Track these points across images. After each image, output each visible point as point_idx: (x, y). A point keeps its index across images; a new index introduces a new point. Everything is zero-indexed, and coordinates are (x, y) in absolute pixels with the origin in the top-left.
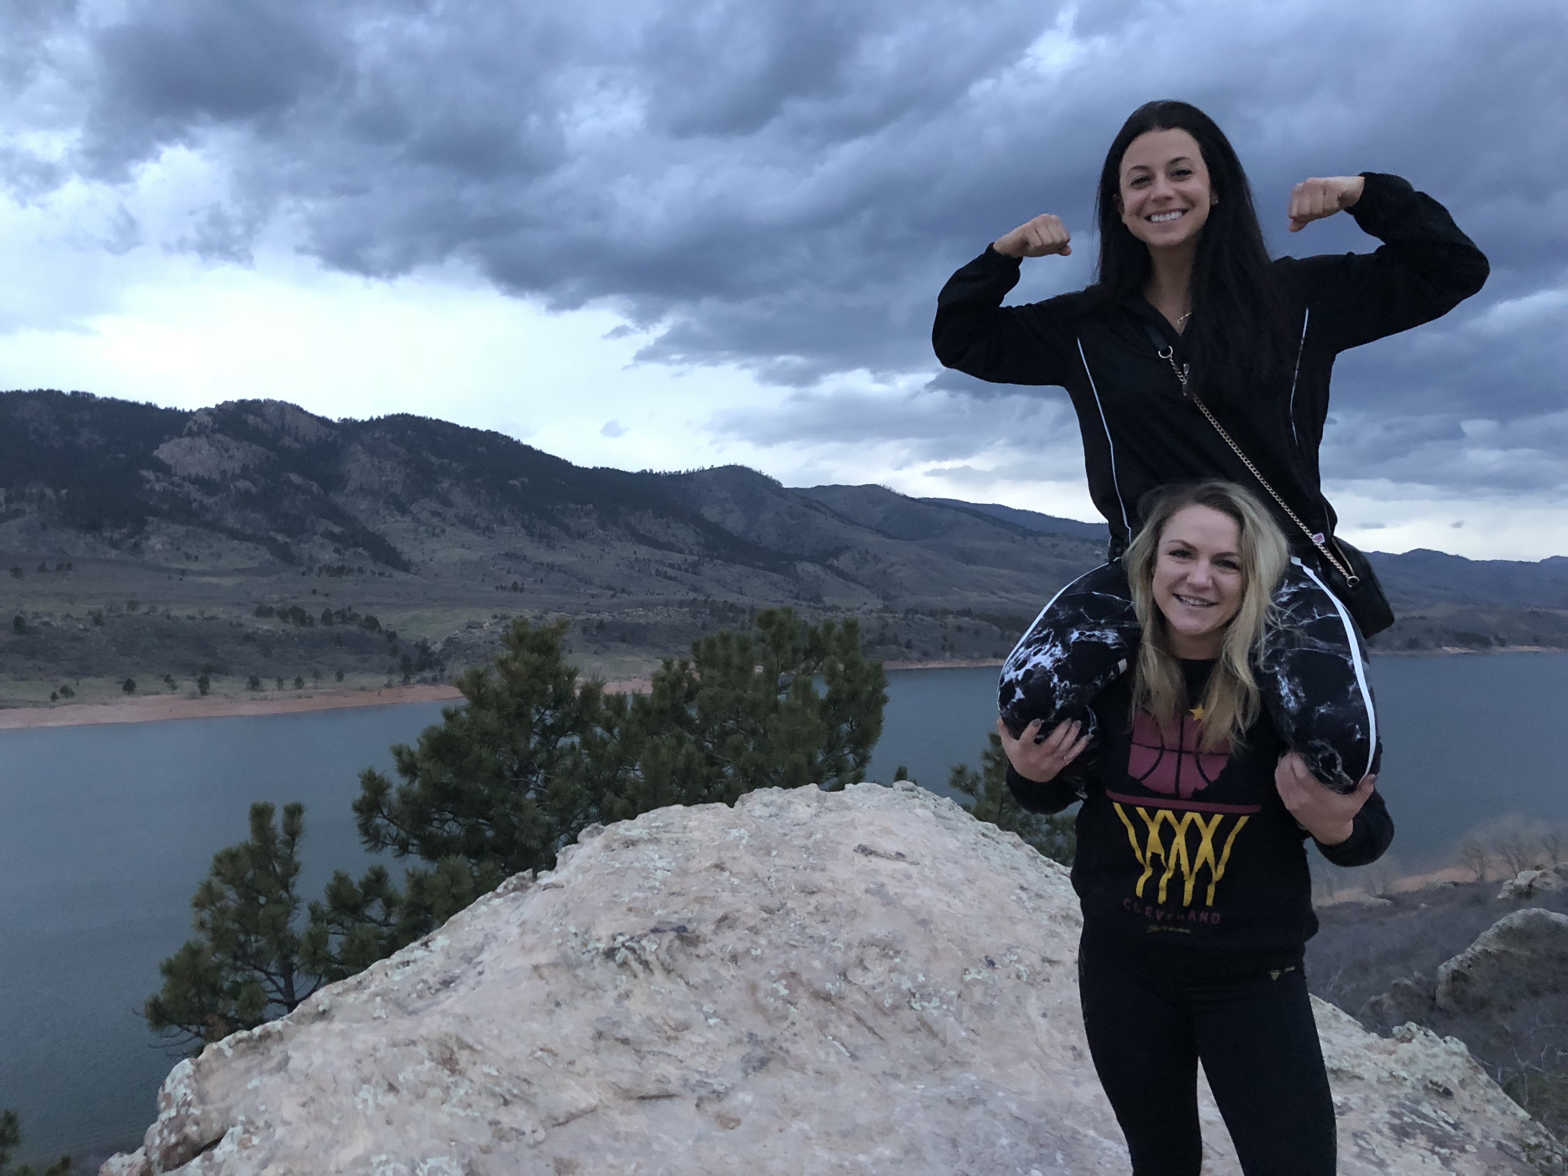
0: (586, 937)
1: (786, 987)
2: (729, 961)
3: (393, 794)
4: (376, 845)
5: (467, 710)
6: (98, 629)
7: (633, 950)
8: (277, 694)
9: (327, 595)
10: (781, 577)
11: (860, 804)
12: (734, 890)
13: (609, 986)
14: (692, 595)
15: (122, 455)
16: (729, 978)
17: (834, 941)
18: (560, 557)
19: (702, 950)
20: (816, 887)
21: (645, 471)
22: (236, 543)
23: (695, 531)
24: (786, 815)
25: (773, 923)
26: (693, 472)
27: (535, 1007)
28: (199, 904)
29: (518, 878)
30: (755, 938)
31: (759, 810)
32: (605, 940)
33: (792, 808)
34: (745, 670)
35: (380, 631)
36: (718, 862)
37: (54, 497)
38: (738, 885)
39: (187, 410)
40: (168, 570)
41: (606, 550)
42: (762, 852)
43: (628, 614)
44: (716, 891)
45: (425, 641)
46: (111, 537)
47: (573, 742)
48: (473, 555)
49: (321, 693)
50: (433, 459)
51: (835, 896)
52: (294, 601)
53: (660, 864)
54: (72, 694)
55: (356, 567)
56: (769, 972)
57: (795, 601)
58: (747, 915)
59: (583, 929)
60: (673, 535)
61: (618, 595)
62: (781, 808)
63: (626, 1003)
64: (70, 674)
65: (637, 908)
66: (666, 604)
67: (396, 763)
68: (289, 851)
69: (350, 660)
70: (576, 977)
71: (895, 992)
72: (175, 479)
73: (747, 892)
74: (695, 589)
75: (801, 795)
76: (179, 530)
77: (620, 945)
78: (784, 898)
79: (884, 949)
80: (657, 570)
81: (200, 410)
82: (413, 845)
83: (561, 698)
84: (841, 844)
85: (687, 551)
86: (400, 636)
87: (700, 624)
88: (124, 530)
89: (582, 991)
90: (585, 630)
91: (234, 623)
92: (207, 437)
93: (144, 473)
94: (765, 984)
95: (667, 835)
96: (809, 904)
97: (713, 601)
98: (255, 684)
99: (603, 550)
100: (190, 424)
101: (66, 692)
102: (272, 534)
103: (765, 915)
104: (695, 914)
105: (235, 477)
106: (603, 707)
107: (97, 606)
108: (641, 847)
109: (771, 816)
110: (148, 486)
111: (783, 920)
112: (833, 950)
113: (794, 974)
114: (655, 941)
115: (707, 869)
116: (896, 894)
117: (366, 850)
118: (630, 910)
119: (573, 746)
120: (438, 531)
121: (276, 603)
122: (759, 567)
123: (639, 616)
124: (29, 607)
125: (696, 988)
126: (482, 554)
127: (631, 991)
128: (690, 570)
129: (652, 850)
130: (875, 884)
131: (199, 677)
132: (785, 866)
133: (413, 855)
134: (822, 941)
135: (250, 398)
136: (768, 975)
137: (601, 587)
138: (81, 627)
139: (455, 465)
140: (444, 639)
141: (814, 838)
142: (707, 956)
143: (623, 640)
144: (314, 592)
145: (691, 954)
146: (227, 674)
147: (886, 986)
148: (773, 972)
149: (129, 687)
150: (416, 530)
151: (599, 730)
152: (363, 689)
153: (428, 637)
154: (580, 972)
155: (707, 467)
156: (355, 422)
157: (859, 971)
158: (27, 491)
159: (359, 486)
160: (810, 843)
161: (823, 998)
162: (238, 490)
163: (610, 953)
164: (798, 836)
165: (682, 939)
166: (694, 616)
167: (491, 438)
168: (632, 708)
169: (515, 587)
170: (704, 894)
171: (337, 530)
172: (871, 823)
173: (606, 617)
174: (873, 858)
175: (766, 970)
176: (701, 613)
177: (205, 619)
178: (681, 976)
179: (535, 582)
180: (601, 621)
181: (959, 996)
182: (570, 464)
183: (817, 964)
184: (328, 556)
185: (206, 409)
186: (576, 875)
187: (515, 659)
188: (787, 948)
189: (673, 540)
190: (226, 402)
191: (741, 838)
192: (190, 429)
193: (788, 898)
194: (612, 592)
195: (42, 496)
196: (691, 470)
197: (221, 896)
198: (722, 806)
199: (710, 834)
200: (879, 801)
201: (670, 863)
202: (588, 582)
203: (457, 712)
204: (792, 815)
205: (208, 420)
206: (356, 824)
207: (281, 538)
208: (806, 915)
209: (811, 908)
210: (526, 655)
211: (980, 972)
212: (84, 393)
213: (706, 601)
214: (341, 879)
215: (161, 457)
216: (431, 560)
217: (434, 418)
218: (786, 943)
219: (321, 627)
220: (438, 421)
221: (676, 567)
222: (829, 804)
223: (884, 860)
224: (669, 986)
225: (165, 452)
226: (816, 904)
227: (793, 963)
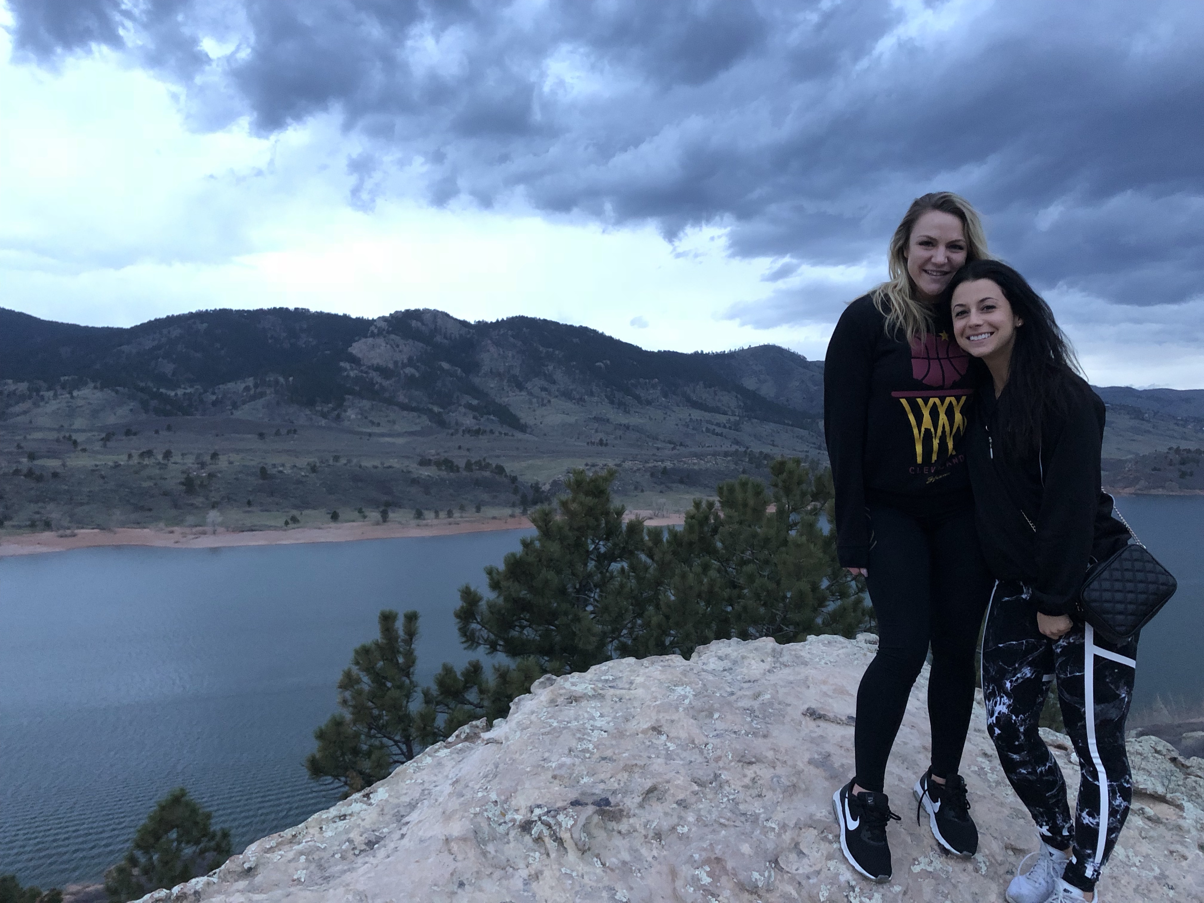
0: (505, 806)
1: (709, 874)
2: (653, 838)
3: (483, 605)
4: (472, 645)
5: (539, 540)
6: (313, 475)
7: (549, 826)
8: (435, 521)
9: (468, 450)
10: (806, 432)
11: (817, 660)
12: (669, 757)
13: (522, 865)
14: (734, 448)
15: (328, 352)
16: (650, 859)
17: (767, 820)
18: (634, 420)
19: (624, 826)
20: (755, 757)
21: (698, 352)
22: (405, 413)
23: (736, 397)
24: (739, 670)
25: (705, 797)
26: (735, 352)
27: (435, 888)
28: (344, 686)
29: (472, 726)
30: (683, 814)
31: (713, 664)
32: (523, 811)
33: (746, 663)
34: (758, 511)
35: (506, 476)
36: (656, 725)
37: (284, 383)
38: (673, 751)
39: (370, 318)
40: (361, 433)
41: (668, 413)
42: (704, 714)
43: (685, 463)
44: (650, 757)
45: (537, 484)
46: (322, 410)
47: (623, 566)
48: (572, 419)
49: (466, 521)
50: (541, 349)
51: (774, 768)
52: (446, 455)
53: (598, 724)
54: (298, 521)
55: (488, 429)
56: (692, 856)
57: (818, 451)
58: (677, 786)
59: (503, 798)
60: (719, 401)
61: (678, 447)
62: (735, 662)
63: (534, 885)
64: (296, 507)
65: (562, 776)
66: (715, 454)
67: (488, 580)
68: (408, 648)
69: (486, 497)
70: (484, 854)
71: (832, 884)
72: (363, 368)
73: (682, 759)
74: (737, 442)
75: (756, 649)
76: (366, 404)
77: (536, 818)
78: (720, 769)
79: (822, 832)
80: (707, 428)
81: (379, 318)
82: (500, 645)
83: (611, 532)
84: (789, 705)
85: (730, 413)
86: (520, 479)
87: (741, 470)
88: (330, 405)
89: (490, 870)
90: (652, 475)
91: (405, 470)
92: (385, 337)
93: (342, 364)
94: (686, 871)
95: (612, 691)
96: (745, 776)
97: (751, 451)
98: (419, 515)
99: (666, 414)
100: (372, 328)
101: (294, 520)
102: (430, 406)
103: (696, 788)
104: (622, 784)
105: (404, 366)
106: (647, 538)
107: (312, 460)
108: (584, 703)
109: (724, 670)
110: (345, 374)
111: (716, 793)
112: (765, 831)
113: (718, 860)
114: (573, 816)
115: (644, 732)
116: (842, 766)
117: (465, 649)
118: (554, 777)
119: (623, 569)
120: (545, 401)
121: (433, 456)
122: (788, 425)
123: (694, 464)
124: (270, 460)
125: (612, 870)
126: (576, 418)
127: (541, 872)
128: (733, 428)
129: (594, 707)
130: (820, 754)
131: (381, 509)
132: (726, 731)
133: (499, 653)
134: (755, 819)
135: (413, 309)
136: (690, 860)
137: (664, 441)
138: (303, 474)
139: (557, 352)
140: (551, 481)
141: (761, 698)
142: (629, 833)
143: (681, 482)
144: (460, 448)
145: (613, 830)
146: (400, 507)
147: (822, 875)
148: (696, 856)
149: (335, 517)
150: (531, 403)
151: (643, 557)
152: (494, 518)
153: (539, 480)
154: (491, 848)
155: (746, 348)
156: (486, 323)
157: (793, 856)
158: (267, 379)
159: (489, 370)
160: (756, 704)
161: (748, 891)
162: (406, 375)
163: (526, 827)
164: (745, 696)
165: (602, 813)
166: (736, 464)
167: (584, 332)
168: (667, 540)
169: (601, 443)
170: (635, 762)
171: (475, 402)
172: (825, 682)
173: (668, 464)
174: (822, 723)
175: (689, 853)
176: (742, 461)
177: (384, 467)
178: (598, 856)
179: (616, 438)
180: (665, 468)
181: (905, 893)
182: (641, 348)
183: (746, 848)
184: (469, 421)
185: (383, 317)
186: (516, 732)
187: (574, 500)
188: (716, 826)
189: (719, 405)
190: (396, 312)
191: (685, 697)
192: (372, 332)
193: (724, 768)
194: (673, 446)
195: (277, 382)
196: (733, 349)
197: (358, 681)
198: (676, 660)
199: (653, 692)
200: (838, 656)
201: (608, 723)
202: (656, 438)
203: (532, 542)
204: (745, 670)
205: (384, 325)
206: (457, 627)
207: (436, 409)
208: (740, 789)
209: (747, 781)
210: (582, 497)
211: (932, 862)
212: (303, 309)
213: (745, 452)
214: (448, 670)
215: (354, 352)
216: (541, 423)
217: (542, 318)
218: (715, 820)
219: (465, 473)
220: (545, 320)
221: (722, 425)
222: (784, 659)
223: (834, 725)
224: (581, 868)
225: (357, 348)
226: (753, 775)
227: (720, 847)
